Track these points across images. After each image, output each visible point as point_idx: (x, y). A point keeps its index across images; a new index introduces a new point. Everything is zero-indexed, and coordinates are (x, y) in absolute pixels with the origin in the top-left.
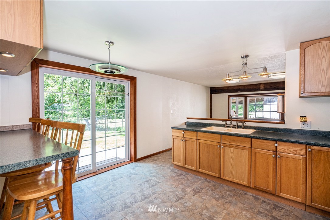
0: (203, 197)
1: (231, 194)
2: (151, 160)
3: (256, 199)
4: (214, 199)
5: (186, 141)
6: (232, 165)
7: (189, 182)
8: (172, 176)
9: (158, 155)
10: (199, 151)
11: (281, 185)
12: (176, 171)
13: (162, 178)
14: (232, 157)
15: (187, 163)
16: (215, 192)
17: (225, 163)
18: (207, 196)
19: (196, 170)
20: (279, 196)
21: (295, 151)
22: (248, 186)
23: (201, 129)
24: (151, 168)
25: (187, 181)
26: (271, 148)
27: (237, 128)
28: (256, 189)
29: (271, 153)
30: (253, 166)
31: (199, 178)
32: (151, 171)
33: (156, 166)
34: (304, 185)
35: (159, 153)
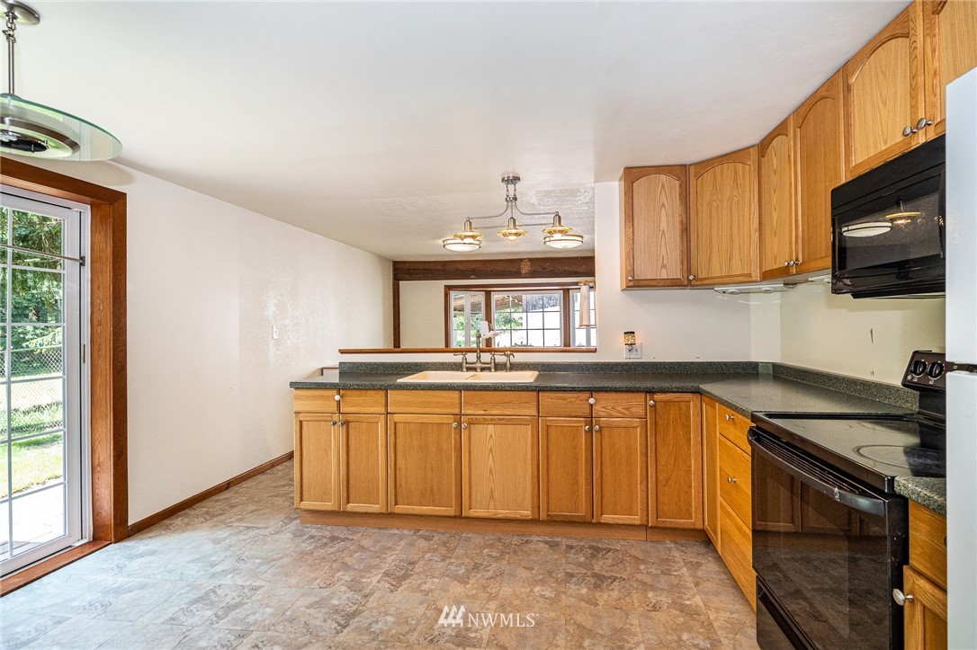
0: (424, 587)
1: (495, 554)
2: (197, 516)
3: (553, 546)
4: (456, 582)
5: (346, 423)
6: (491, 472)
7: (368, 554)
8: (303, 554)
9: (225, 495)
10: (392, 449)
11: (602, 495)
12: (314, 532)
13: (263, 568)
14: (491, 451)
15: (352, 497)
16: (452, 560)
17: (473, 469)
18: (435, 580)
19: (384, 511)
20: (600, 525)
21: (627, 409)
22: (532, 519)
23: (399, 381)
24: (209, 547)
25: (358, 554)
26: (582, 410)
27: (493, 370)
28: (553, 521)
29: (580, 422)
30: (542, 463)
31: (395, 534)
32: (211, 555)
33: (226, 535)
34: (644, 482)
35: (227, 486)
